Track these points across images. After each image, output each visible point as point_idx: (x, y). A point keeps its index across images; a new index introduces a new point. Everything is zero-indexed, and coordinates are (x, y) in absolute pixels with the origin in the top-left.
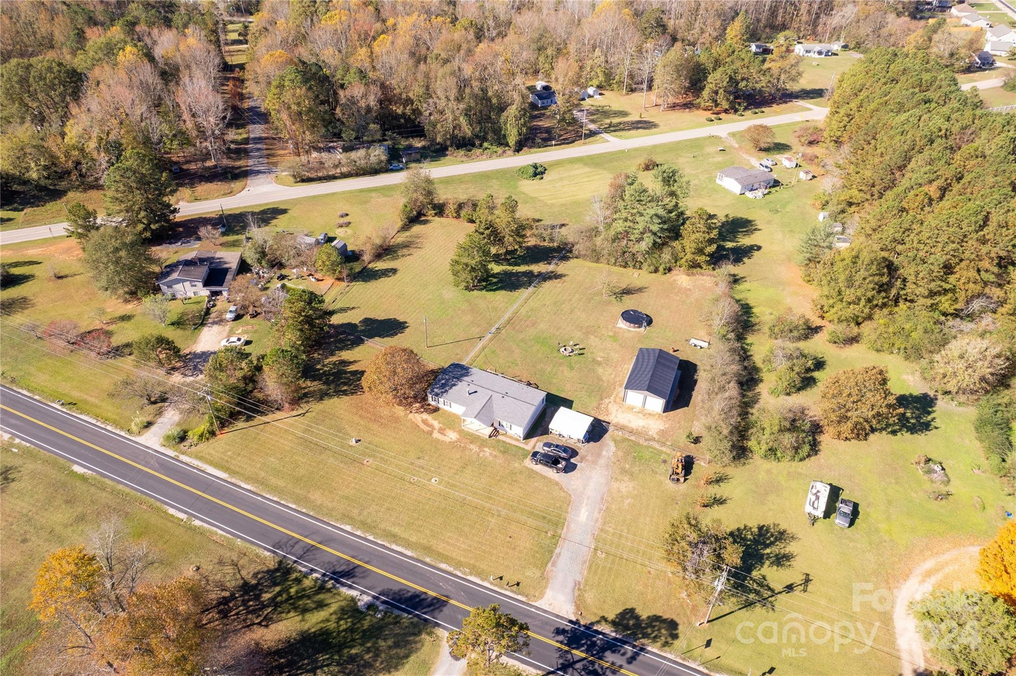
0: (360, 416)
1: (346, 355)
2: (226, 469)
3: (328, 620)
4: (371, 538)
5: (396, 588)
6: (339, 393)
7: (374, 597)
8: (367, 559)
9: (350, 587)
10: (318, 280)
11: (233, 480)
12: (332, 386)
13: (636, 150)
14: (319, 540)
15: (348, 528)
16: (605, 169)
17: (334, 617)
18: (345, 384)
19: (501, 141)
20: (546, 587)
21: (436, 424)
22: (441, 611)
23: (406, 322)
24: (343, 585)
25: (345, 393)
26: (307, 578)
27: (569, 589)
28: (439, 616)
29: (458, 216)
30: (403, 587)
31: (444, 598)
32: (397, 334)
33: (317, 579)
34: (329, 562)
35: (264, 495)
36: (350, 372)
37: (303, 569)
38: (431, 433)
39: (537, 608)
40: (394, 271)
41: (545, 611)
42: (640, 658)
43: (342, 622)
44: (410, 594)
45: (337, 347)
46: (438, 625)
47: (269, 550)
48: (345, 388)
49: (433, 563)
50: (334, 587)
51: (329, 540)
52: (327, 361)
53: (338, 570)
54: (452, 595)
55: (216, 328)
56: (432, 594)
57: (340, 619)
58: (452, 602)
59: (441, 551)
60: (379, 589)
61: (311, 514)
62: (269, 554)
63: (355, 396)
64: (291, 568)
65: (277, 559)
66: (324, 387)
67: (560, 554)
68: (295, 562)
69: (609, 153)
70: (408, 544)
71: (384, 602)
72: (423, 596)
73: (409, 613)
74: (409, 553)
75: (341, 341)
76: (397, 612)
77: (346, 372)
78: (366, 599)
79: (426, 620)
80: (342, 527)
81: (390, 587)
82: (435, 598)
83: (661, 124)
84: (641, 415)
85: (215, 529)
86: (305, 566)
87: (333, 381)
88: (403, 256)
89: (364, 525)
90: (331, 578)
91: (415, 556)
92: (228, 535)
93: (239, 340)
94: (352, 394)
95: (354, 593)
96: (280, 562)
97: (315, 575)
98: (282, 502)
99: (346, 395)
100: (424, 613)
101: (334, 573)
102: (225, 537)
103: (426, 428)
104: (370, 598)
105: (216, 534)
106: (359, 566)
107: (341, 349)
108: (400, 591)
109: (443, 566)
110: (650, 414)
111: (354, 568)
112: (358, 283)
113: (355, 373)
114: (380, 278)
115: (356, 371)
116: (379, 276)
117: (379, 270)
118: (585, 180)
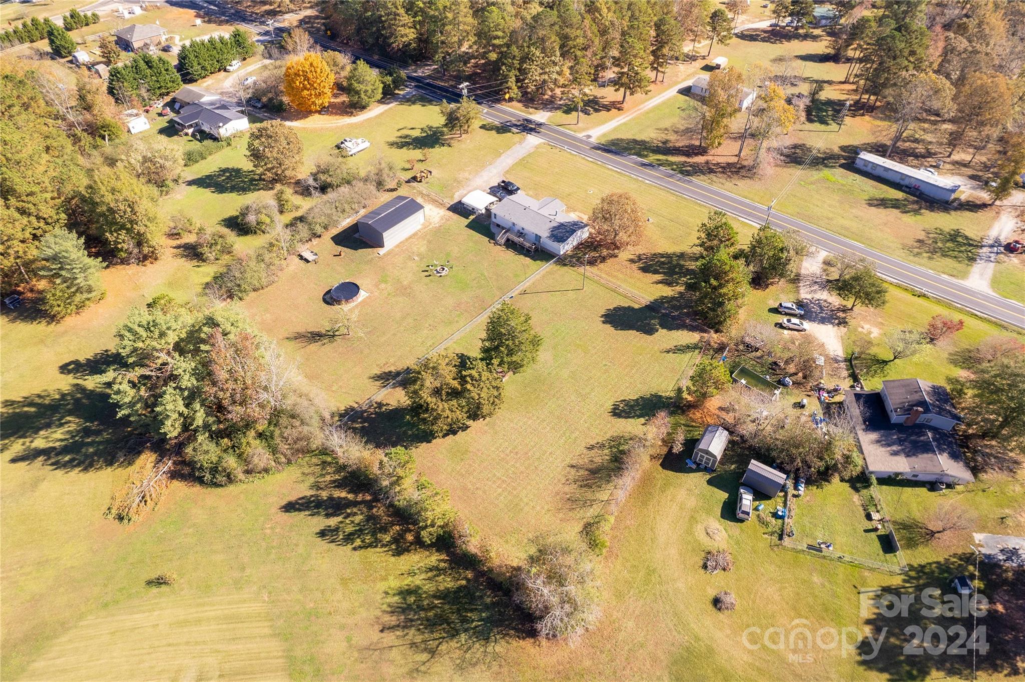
1: (667, 291)
3: (653, 156)
4: (633, 176)
6: (668, 256)
12: (675, 262)
14: (664, 179)
15: (647, 181)
17: (650, 156)
18: (663, 263)
22: (593, 146)
25: (662, 256)
32: (615, 309)
36: (660, 273)
39: (545, 140)
40: (617, 412)
45: (678, 301)
48: (663, 260)
49: (597, 161)
51: (657, 178)
52: (685, 287)
55: (831, 354)
56: (598, 151)
57: (646, 155)
58: (588, 148)
63: (653, 252)
65: (689, 177)
66: (682, 263)
74: (611, 167)
75: (675, 308)
77: (664, 273)
87: (675, 266)
88: (602, 446)
91: (606, 165)
94: (655, 254)
97: (664, 168)
104: (631, 157)
106: (638, 166)
107: (673, 298)
112: (667, 394)
113: (656, 272)
114: (637, 399)
115: (654, 273)
116: (638, 405)
117: (639, 417)
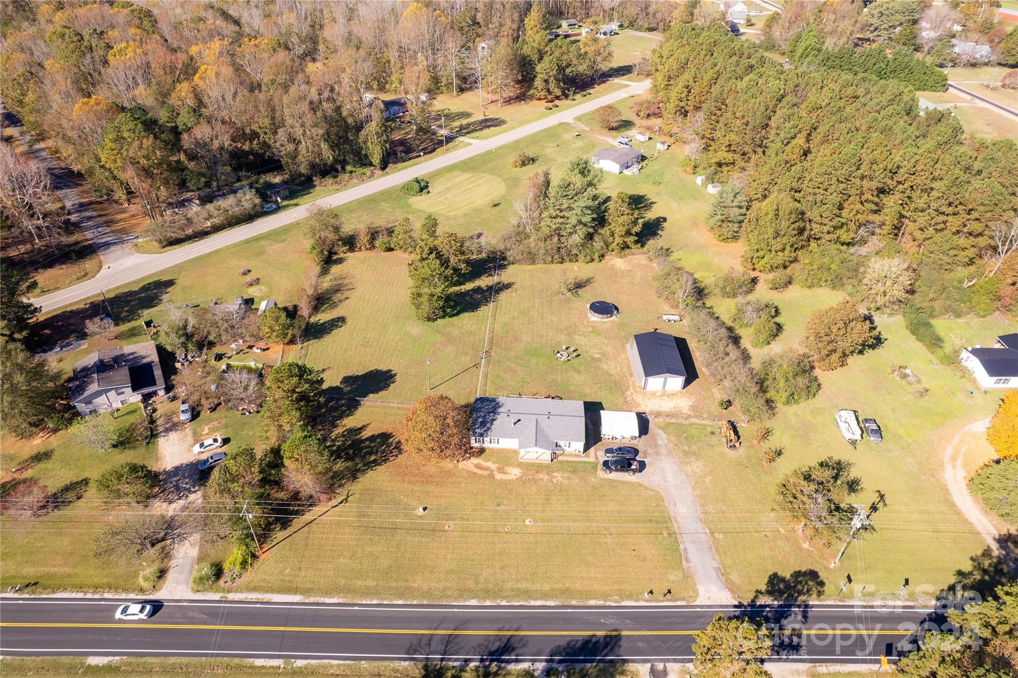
0: (409, 482)
1: (350, 422)
2: (295, 591)
4: (504, 603)
5: (563, 643)
6: (370, 465)
7: (547, 661)
8: (515, 626)
9: (517, 661)
10: (264, 350)
11: (312, 600)
12: (358, 460)
13: (501, 148)
14: (452, 626)
15: (474, 602)
16: (483, 172)
18: (371, 453)
19: (363, 161)
20: (695, 585)
21: (489, 464)
22: (620, 646)
23: (390, 371)
24: (509, 662)
25: (376, 463)
26: (465, 671)
27: (714, 578)
28: (621, 652)
29: (372, 247)
30: (570, 639)
31: (614, 633)
32: (389, 386)
33: (477, 668)
34: (479, 646)
35: (360, 602)
36: (367, 439)
37: (456, 664)
38: (491, 476)
39: (701, 607)
40: (342, 320)
41: (709, 606)
42: (810, 614)
44: (580, 643)
45: (334, 417)
46: (625, 661)
47: (405, 659)
48: (373, 458)
49: (581, 604)
50: (500, 668)
51: (464, 622)
52: (333, 436)
53: (493, 649)
54: (619, 627)
55: (173, 436)
56: (602, 633)
58: (624, 633)
59: (580, 589)
60: (548, 650)
61: (425, 602)
62: (407, 663)
63: (389, 464)
64: (441, 668)
65: (420, 665)
66: (350, 464)
67: (686, 549)
68: (442, 660)
69: (479, 155)
70: (545, 596)
71: (560, 662)
72: (594, 640)
73: (592, 661)
74: (551, 603)
75: (333, 409)
76: (578, 666)
77: (363, 441)
78: (540, 666)
79: (611, 661)
80: (467, 603)
81: (557, 644)
82: (606, 637)
83: (507, 119)
84: (666, 398)
85: (327, 661)
86: (456, 660)
87: (355, 455)
88: (340, 301)
89: (488, 593)
90: (492, 661)
91: (560, 604)
92: (347, 662)
93: (215, 440)
94: (385, 461)
95: (525, 666)
96: (426, 667)
97: (472, 665)
98: (385, 602)
99: (379, 464)
100: (606, 655)
101: (491, 654)
102: (344, 665)
103: (485, 473)
104: (544, 664)
105: (332, 666)
106: (511, 636)
107: (340, 417)
108: (569, 643)
109: (592, 602)
110: (672, 394)
111: (508, 640)
112: (311, 342)
113: (372, 438)
114: (331, 331)
115: (373, 436)
116: (329, 328)
117: (325, 323)
118: (471, 186)
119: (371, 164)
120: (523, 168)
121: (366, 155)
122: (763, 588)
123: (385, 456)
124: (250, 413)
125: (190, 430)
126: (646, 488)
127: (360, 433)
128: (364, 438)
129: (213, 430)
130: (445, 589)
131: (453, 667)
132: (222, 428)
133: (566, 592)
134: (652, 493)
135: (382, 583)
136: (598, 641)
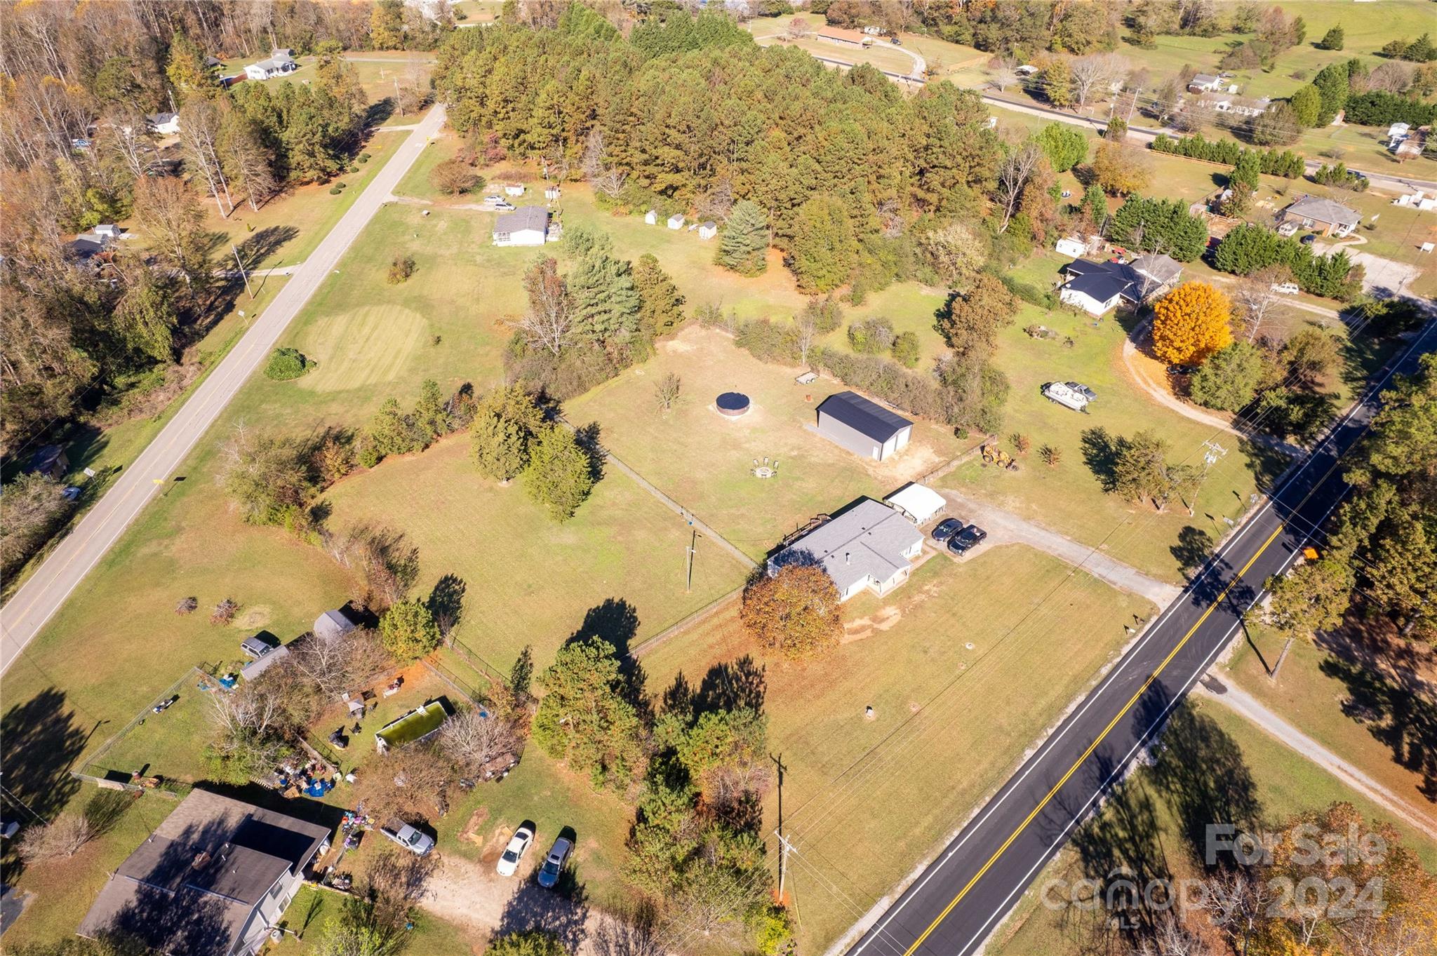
0: (818, 697)
1: (655, 688)
3: (1169, 802)
4: (1051, 731)
5: (1132, 721)
7: (1143, 744)
8: (1085, 741)
9: (1125, 766)
10: (398, 685)
11: (900, 890)
13: (345, 265)
14: (1045, 788)
15: (1029, 753)
17: (1164, 794)
18: (732, 701)
20: (1142, 597)
21: (858, 623)
22: (1166, 687)
23: (608, 600)
24: (1121, 773)
25: (753, 705)
26: (1103, 814)
27: (1147, 583)
28: (1173, 691)
29: (350, 469)
30: (1132, 714)
31: (1150, 680)
32: (634, 618)
33: (1107, 801)
34: (1085, 782)
35: (944, 847)
36: (704, 690)
37: (1091, 815)
38: (877, 632)
39: (1168, 610)
40: (449, 581)
41: (1173, 605)
42: (1226, 560)
43: (1172, 787)
44: (1142, 711)
46: (1184, 695)
47: (1053, 853)
48: (741, 703)
49: (1100, 680)
50: (1122, 785)
51: (1047, 777)
53: (1097, 774)
54: (1147, 672)
56: (1143, 689)
57: (1168, 788)
58: (1156, 674)
59: (1081, 669)
60: (1131, 737)
61: (995, 791)
62: (1058, 854)
63: (767, 696)
64: (1085, 830)
65: (1069, 845)
67: (1100, 575)
68: (1078, 822)
69: (324, 285)
70: (1070, 698)
71: (1150, 736)
72: (1146, 698)
73: (1166, 716)
74: (1081, 698)
76: (1164, 728)
77: (704, 695)
78: (1143, 754)
79: (1177, 703)
80: (1026, 759)
81: (1131, 727)
82: (1149, 688)
83: (292, 224)
84: (906, 456)
85: (998, 926)
86: (1087, 812)
88: (410, 560)
89: (1027, 735)
90: (1110, 784)
91: (1087, 694)
92: (1015, 907)
93: (519, 836)
94: (759, 696)
95: (1134, 765)
96: (1075, 842)
97: (1102, 802)
98: (965, 824)
99: (759, 705)
100: (1168, 703)
101: (1102, 780)
102: (1015, 913)
103: (868, 633)
104: (1143, 750)
105: (1007, 925)
106: (1094, 751)
108: (1135, 716)
109: (1105, 671)
110: (908, 450)
111: (1097, 758)
112: (453, 633)
113: (708, 684)
114: (458, 603)
115: (704, 682)
116: (450, 601)
118: (366, 330)
119: (153, 361)
120: (410, 281)
121: (138, 350)
122: (1179, 564)
123: (751, 692)
124: (508, 770)
125: (449, 855)
126: (1007, 547)
127: (686, 689)
128: (698, 691)
129: (484, 830)
130: (993, 764)
131: (1093, 819)
132: (496, 819)
133: (1077, 681)
134: (1016, 548)
135: (936, 811)
136: (1150, 697)
